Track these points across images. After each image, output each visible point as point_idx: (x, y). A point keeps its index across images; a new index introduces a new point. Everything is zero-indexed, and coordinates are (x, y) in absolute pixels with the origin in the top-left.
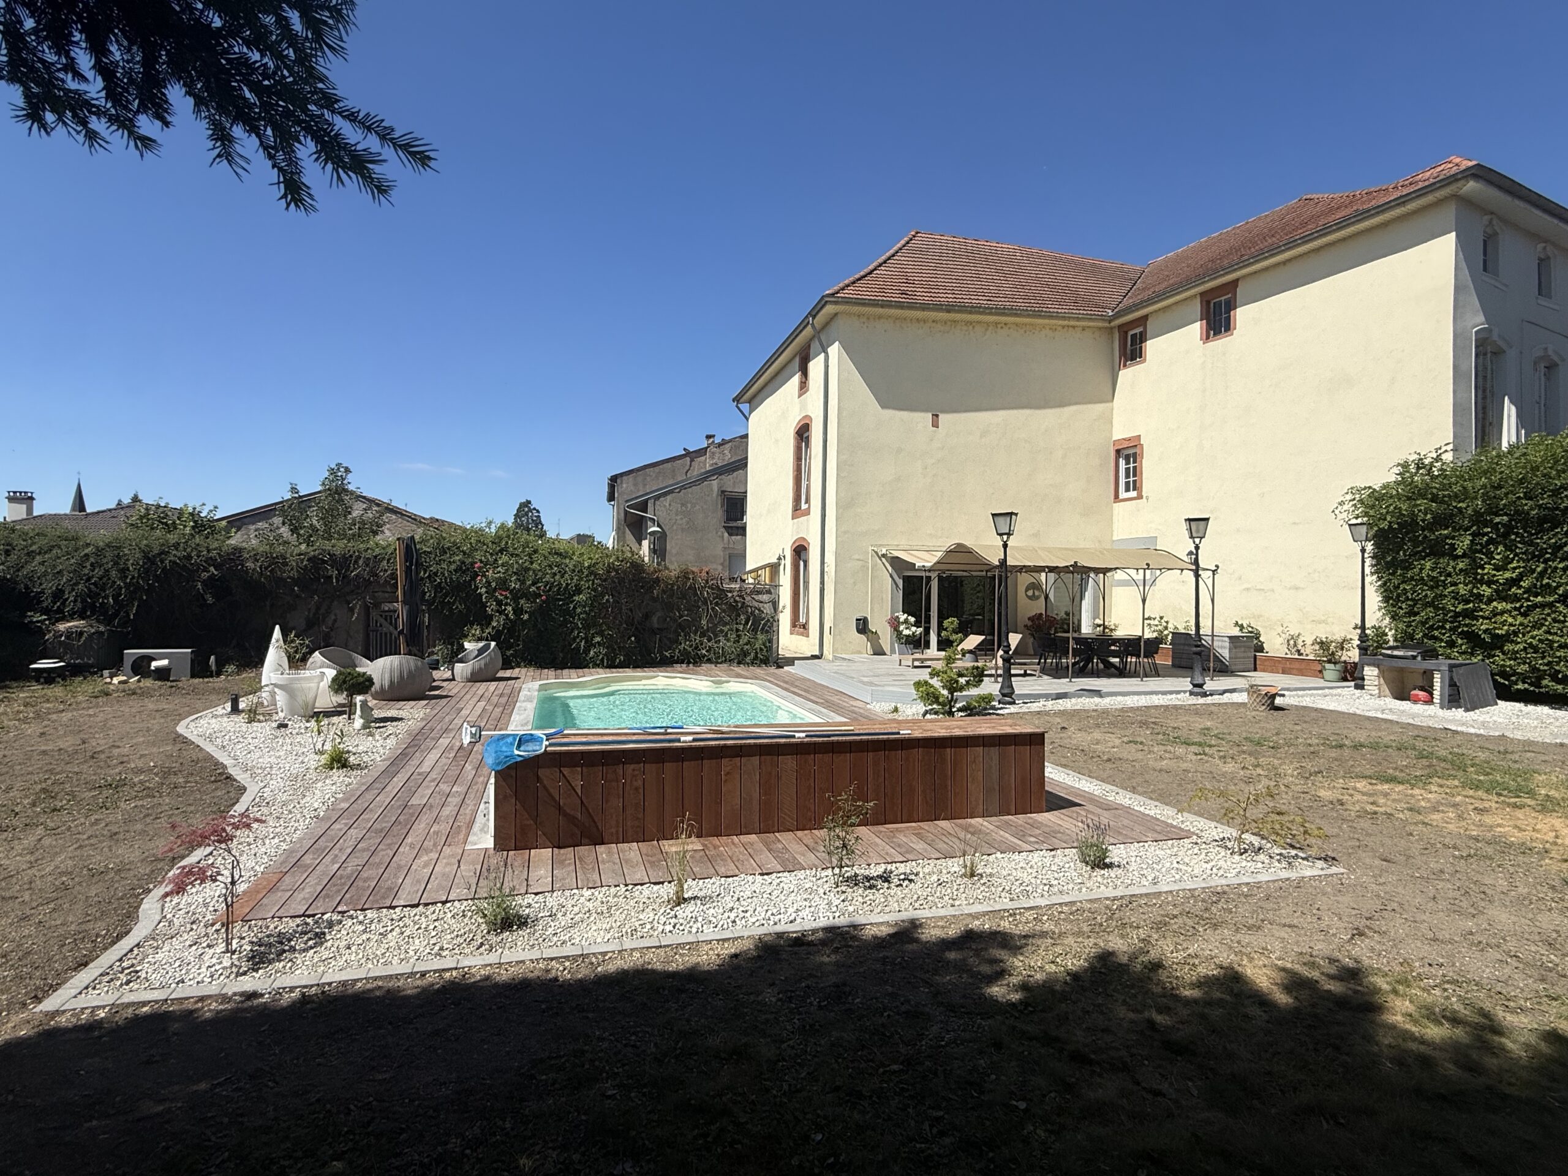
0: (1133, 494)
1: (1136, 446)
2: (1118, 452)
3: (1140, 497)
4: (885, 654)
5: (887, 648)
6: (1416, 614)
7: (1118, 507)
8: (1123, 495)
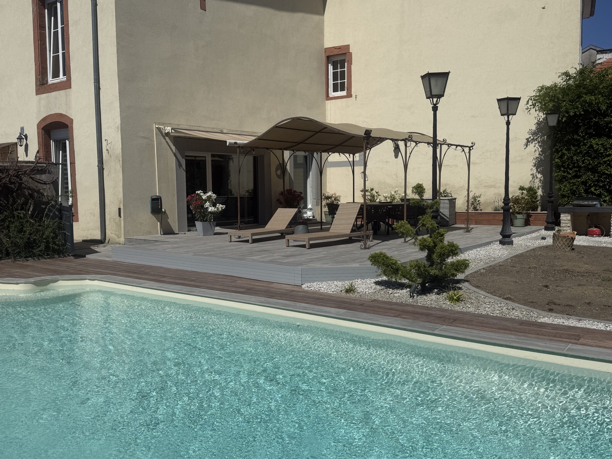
0: (344, 93)
1: (346, 53)
2: (328, 58)
3: (349, 95)
4: (173, 233)
5: (175, 227)
6: (579, 177)
7: (328, 103)
8: (332, 94)
